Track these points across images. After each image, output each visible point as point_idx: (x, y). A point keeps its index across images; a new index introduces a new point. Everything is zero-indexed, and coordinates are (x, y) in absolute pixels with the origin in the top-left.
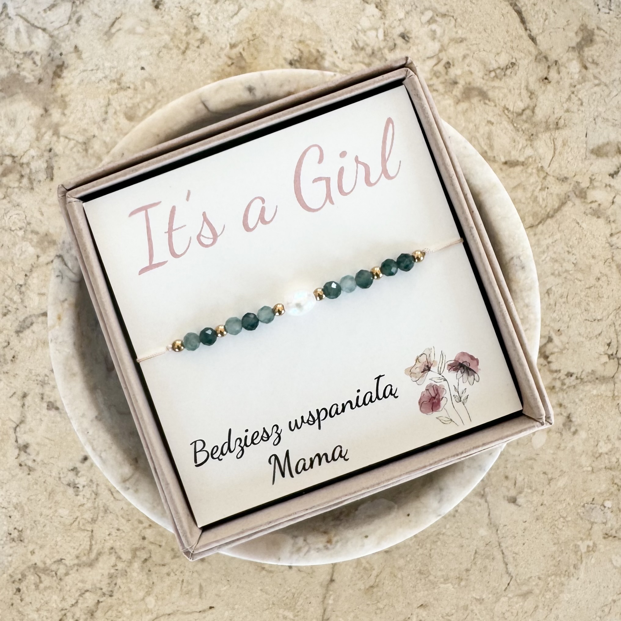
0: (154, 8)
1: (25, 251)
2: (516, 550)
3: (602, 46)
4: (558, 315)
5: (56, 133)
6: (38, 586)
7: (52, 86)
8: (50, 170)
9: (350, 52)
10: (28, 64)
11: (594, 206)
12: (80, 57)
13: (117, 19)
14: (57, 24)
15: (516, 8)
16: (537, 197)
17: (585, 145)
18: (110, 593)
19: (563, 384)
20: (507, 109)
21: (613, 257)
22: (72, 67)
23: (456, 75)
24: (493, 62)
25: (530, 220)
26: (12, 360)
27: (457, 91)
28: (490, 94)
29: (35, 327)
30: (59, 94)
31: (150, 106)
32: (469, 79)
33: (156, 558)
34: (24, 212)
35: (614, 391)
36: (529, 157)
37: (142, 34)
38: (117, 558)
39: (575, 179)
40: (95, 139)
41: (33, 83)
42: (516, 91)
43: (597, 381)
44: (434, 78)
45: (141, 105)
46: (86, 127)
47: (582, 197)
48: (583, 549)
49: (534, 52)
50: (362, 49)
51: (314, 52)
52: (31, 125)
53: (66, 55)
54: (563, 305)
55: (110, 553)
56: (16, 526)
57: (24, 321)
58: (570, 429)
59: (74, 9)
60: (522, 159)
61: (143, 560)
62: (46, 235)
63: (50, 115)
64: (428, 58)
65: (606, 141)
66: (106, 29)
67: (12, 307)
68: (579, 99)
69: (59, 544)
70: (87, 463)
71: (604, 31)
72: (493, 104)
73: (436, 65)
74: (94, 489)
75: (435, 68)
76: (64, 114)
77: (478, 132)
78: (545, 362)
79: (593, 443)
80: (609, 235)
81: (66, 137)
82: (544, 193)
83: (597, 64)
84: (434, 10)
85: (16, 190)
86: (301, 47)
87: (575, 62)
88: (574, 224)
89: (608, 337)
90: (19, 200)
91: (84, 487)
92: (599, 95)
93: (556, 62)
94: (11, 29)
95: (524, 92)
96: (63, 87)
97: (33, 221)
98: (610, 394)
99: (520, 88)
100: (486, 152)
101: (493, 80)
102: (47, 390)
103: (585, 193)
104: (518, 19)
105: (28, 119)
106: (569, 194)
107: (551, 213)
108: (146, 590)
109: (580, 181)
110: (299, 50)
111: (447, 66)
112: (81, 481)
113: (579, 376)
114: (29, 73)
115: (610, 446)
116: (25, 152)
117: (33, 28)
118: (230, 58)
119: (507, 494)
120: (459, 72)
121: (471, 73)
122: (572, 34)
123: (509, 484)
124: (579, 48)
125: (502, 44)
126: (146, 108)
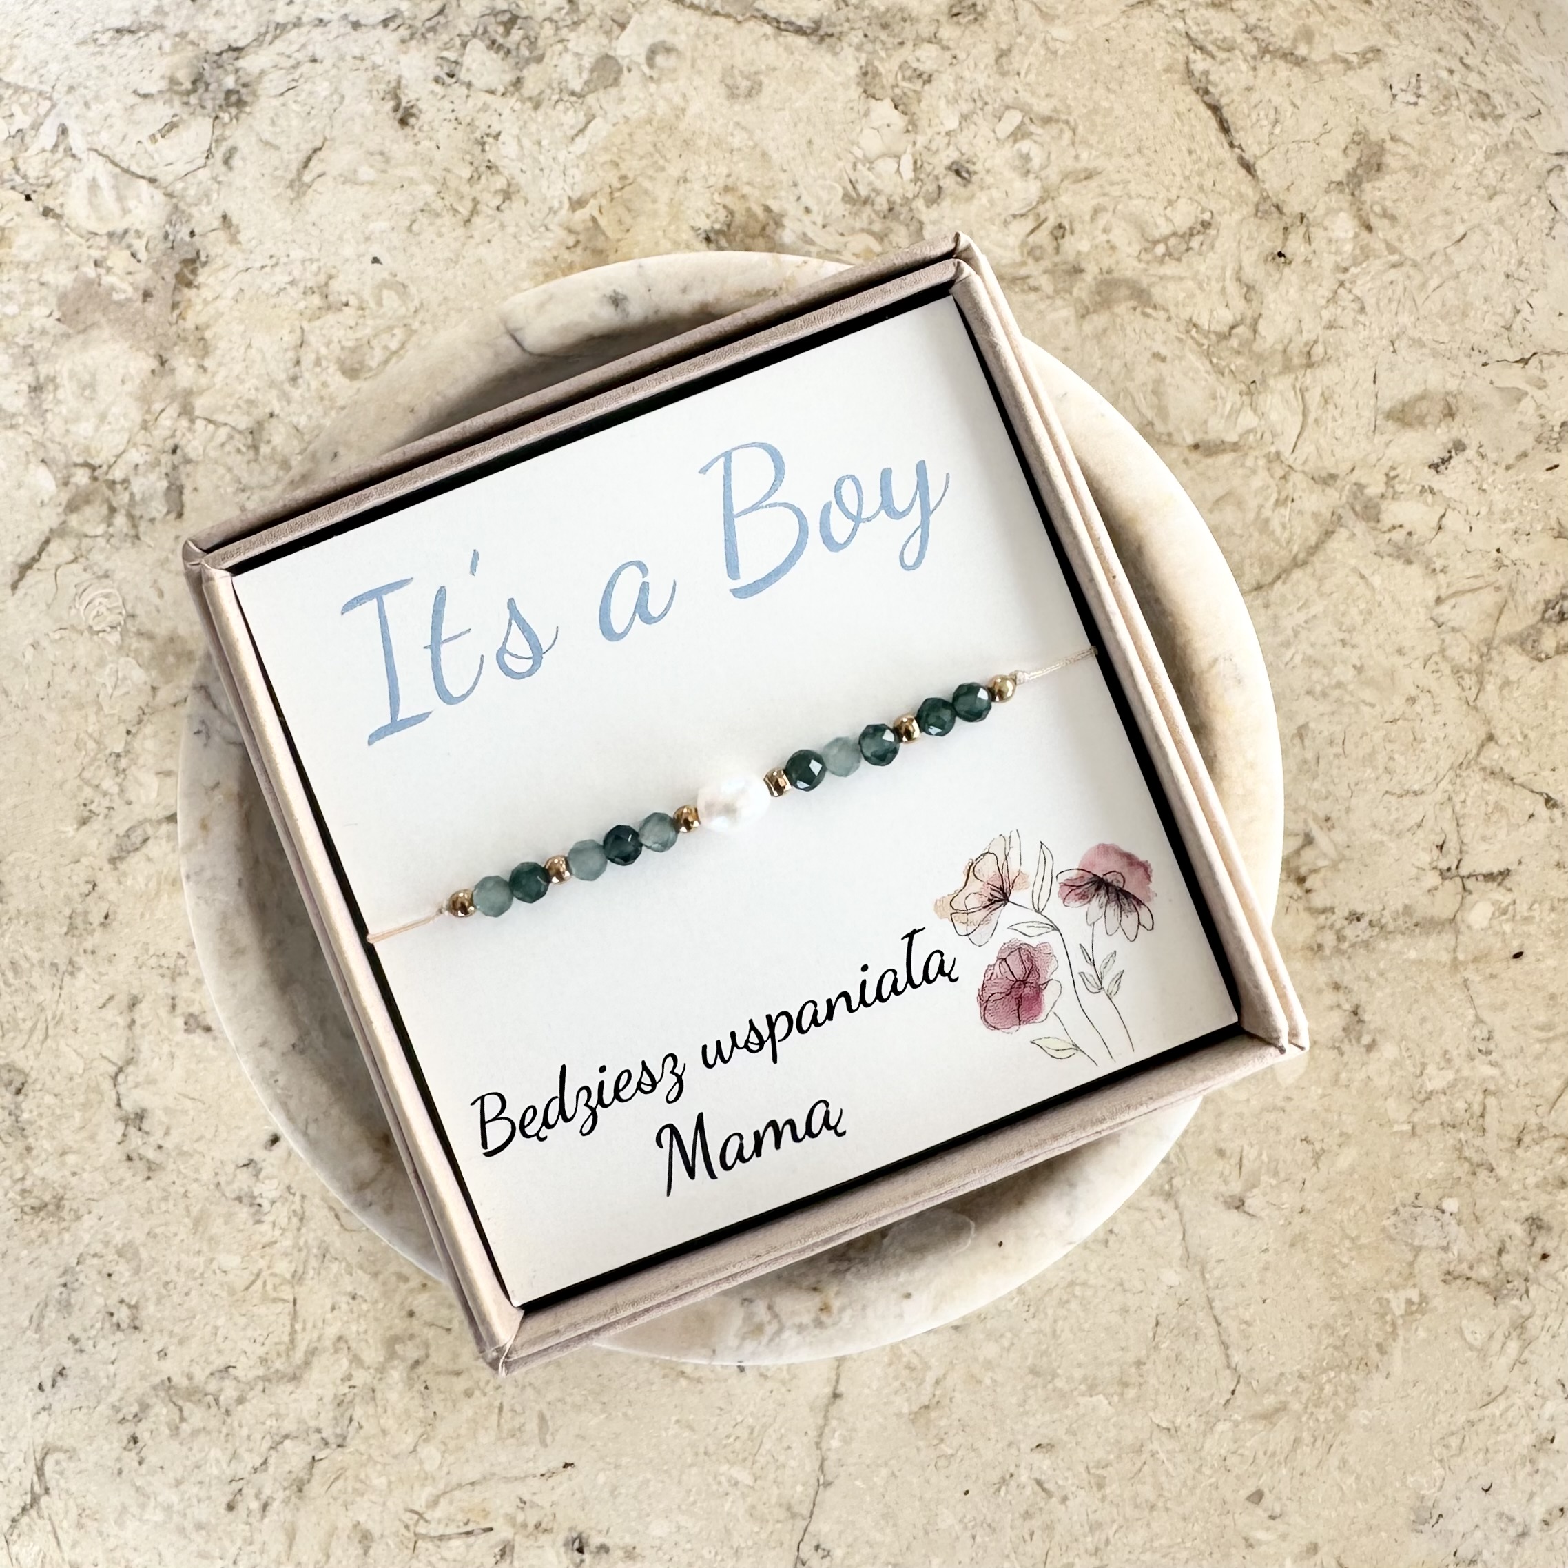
0: (396, 125)
1: (125, 678)
2: (1247, 1317)
3: (1404, 178)
4: (1324, 784)
5: (187, 411)
6: (177, 1428)
7: (175, 306)
8: (175, 494)
9: (839, 208)
10: (119, 259)
11: (1398, 536)
12: (234, 240)
13: (315, 151)
14: (181, 168)
15: (1206, 98)
16: (1267, 521)
17: (1372, 402)
18: (340, 1441)
19: (1340, 938)
20: (1195, 325)
21: (1443, 651)
22: (220, 263)
23: (1079, 253)
24: (1161, 221)
25: (1253, 573)
26: (102, 924)
27: (1083, 288)
28: (1157, 293)
29: (152, 849)
30: (189, 324)
31: (394, 345)
32: (1107, 262)
33: (439, 1358)
34: (119, 589)
35: (1455, 951)
36: (1249, 431)
37: (372, 184)
38: (351, 1362)
39: (1354, 477)
40: (274, 420)
41: (129, 300)
42: (1213, 283)
43: (1418, 930)
44: (1030, 261)
45: (374, 343)
46: (252, 394)
47: (1368, 520)
48: (1398, 1307)
49: (1252, 194)
50: (866, 201)
51: (759, 211)
52: (130, 394)
53: (204, 235)
54: (1336, 762)
55: (336, 1351)
56: (124, 1296)
57: (127, 835)
58: (1358, 1040)
59: (217, 132)
60: (1232, 437)
61: (410, 1362)
62: (172, 640)
63: (173, 370)
64: (1014, 216)
65: (1418, 390)
66: (291, 175)
67: (99, 805)
68: (1357, 299)
69: (221, 1333)
70: (279, 1149)
71: (1406, 143)
72: (1162, 315)
73: (1033, 231)
74: (297, 1206)
75: (1031, 239)
76: (205, 370)
77: (1133, 380)
78: (1299, 892)
79: (1412, 1069)
80: (1431, 602)
81: (210, 421)
82: (1285, 512)
83: (1393, 219)
84: (1025, 110)
85: (101, 542)
86: (729, 200)
87: (1342, 214)
88: (1354, 579)
89: (1438, 830)
90: (107, 565)
91: (273, 1202)
92: (1400, 289)
93: (1302, 217)
94: (79, 183)
95: (1233, 289)
96: (199, 307)
97: (140, 611)
98: (1445, 957)
99: (1222, 279)
100: (1151, 424)
101: (1161, 261)
102: (184, 988)
103: (1377, 506)
104: (1214, 124)
105: (123, 382)
106: (1340, 511)
107: (1301, 556)
108: (420, 1430)
109: (1363, 481)
110: (725, 207)
111: (1059, 233)
112: (267, 1190)
113: (1374, 919)
114: (122, 280)
115: (1450, 1075)
116: (118, 456)
117: (127, 176)
118: (570, 231)
119: (1223, 1189)
120: (1084, 246)
121: (1113, 248)
122: (1334, 154)
123: (1227, 1167)
124: (1353, 183)
125: (1179, 179)
126: (386, 348)
